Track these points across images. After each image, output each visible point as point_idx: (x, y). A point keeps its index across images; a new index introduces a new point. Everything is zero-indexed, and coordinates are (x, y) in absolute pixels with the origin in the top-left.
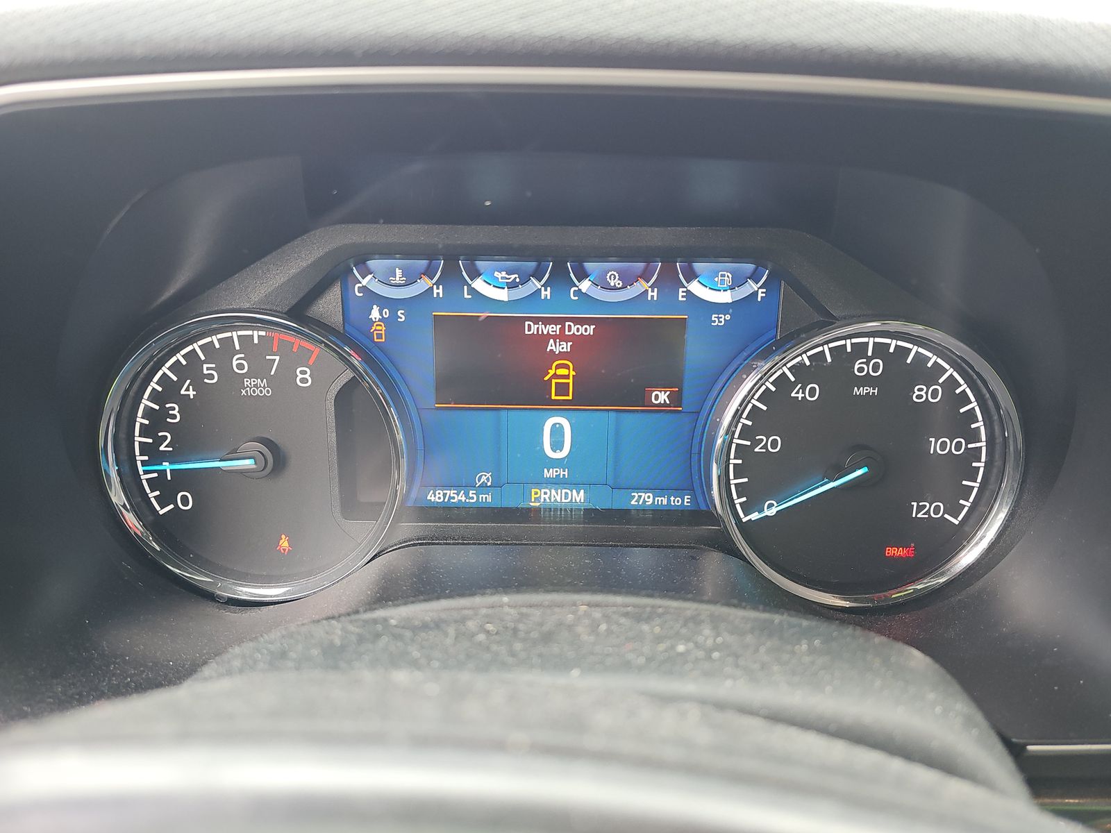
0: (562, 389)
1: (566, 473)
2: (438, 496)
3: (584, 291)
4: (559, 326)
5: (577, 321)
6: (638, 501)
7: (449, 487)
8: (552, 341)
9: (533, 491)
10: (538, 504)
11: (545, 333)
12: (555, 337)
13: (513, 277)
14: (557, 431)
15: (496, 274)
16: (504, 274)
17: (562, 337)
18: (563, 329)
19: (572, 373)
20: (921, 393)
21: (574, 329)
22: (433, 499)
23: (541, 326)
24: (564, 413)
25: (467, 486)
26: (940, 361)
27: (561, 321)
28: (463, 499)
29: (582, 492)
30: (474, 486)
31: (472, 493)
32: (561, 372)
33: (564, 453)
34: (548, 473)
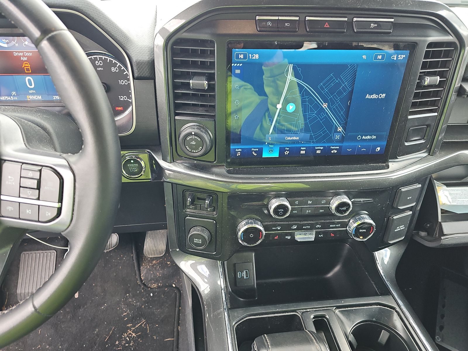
0: (28, 70)
1: (35, 91)
2: (3, 98)
3: (27, 44)
4: (23, 53)
5: (27, 52)
6: (55, 98)
7: (6, 96)
8: (22, 57)
9: (28, 96)
10: (30, 100)
11: (19, 55)
12: (22, 56)
13: (7, 41)
14: (29, 81)
15: (3, 40)
16: (5, 40)
17: (24, 56)
18: (23, 54)
19: (29, 65)
20: (113, 69)
21: (27, 54)
22: (2, 99)
23: (18, 53)
24: (29, 76)
25: (10, 95)
26: (115, 61)
27: (23, 52)
28: (10, 99)
29: (40, 96)
30: (12, 95)
31: (12, 97)
32: (26, 65)
33: (33, 86)
34: (31, 92)
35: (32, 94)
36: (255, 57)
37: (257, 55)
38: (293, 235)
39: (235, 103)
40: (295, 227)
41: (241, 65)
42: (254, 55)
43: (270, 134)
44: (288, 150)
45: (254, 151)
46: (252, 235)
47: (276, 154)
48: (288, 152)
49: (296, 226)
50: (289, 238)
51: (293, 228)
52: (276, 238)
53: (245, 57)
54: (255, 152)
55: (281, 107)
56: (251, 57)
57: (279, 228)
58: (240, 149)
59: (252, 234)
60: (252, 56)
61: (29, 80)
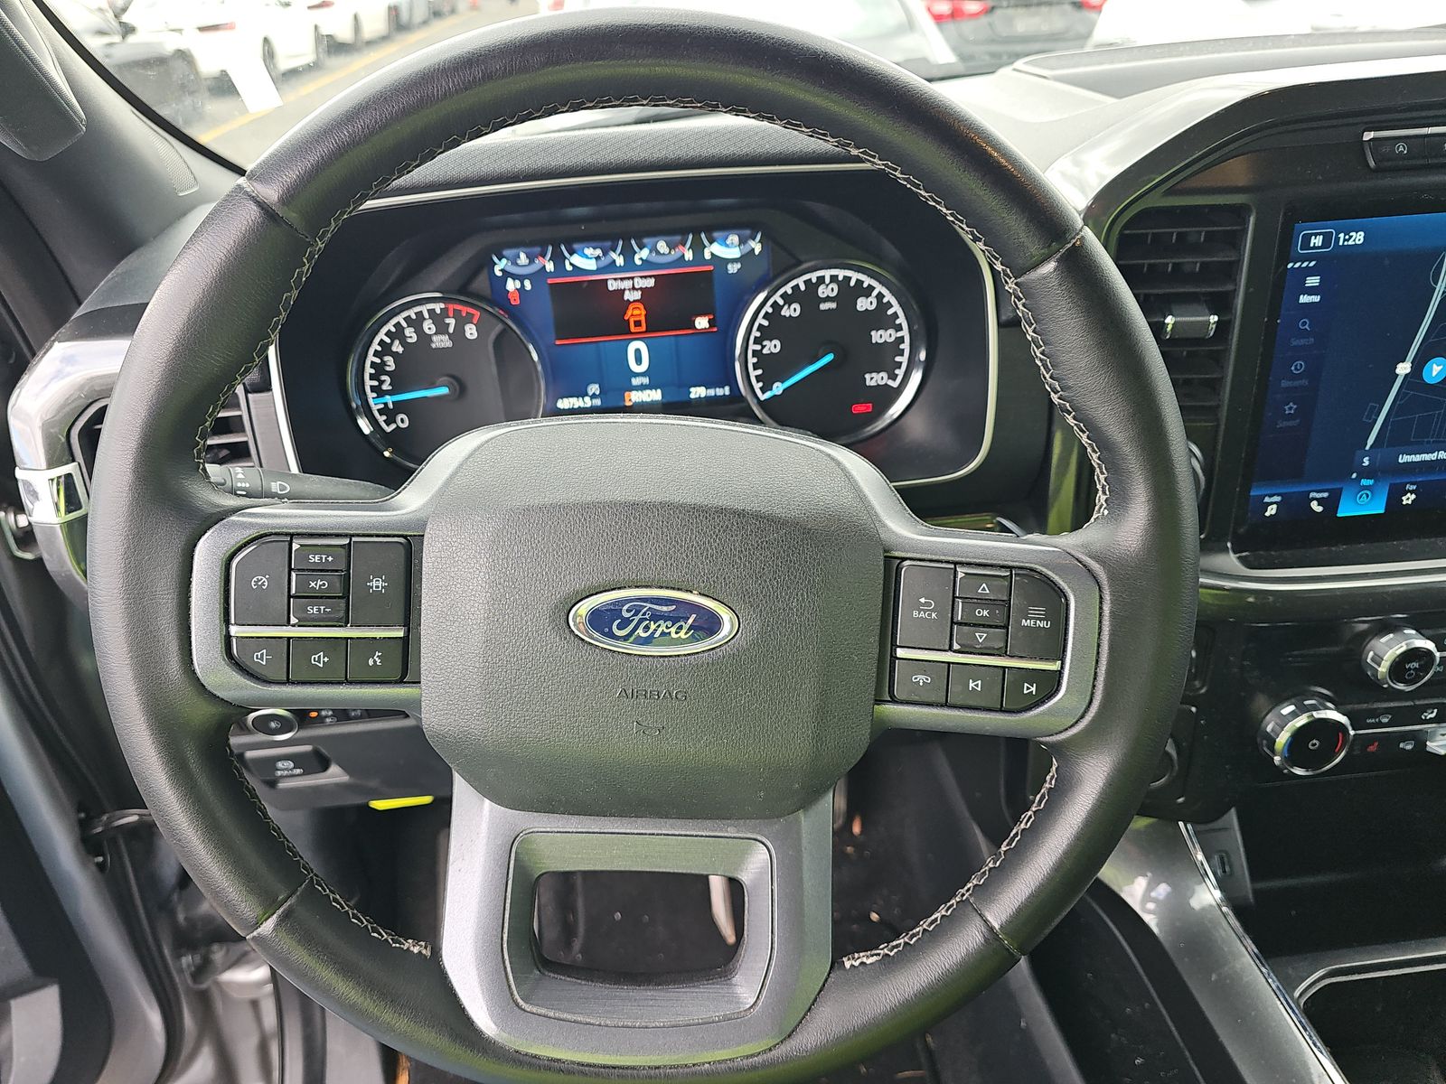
0: (638, 324)
1: (647, 380)
4: (631, 282)
5: (643, 278)
6: (695, 394)
8: (627, 292)
9: (627, 394)
11: (622, 287)
12: (629, 290)
13: (597, 252)
15: (586, 251)
16: (591, 251)
17: (634, 289)
18: (633, 284)
19: (643, 312)
20: (862, 304)
21: (641, 283)
23: (619, 283)
24: (641, 339)
26: (872, 281)
27: (632, 279)
28: (582, 405)
29: (659, 391)
30: (587, 395)
31: (587, 399)
32: (636, 312)
33: (644, 367)
34: (635, 381)
35: (642, 388)
36: (1354, 240)
37: (1359, 233)
38: (1420, 740)
39: (1293, 368)
40: (1432, 712)
41: (1312, 264)
42: (1351, 234)
43: (1367, 448)
44: (1412, 492)
45: (1316, 499)
46: (1315, 744)
47: (1378, 507)
48: (1413, 496)
49: (1436, 711)
50: (1409, 747)
51: (1426, 717)
52: (1372, 749)
53: (1326, 243)
54: (1320, 501)
55: (1408, 370)
56: (1345, 240)
57: (1385, 720)
58: (1278, 495)
59: (1315, 741)
60: (1347, 237)
61: (638, 352)
